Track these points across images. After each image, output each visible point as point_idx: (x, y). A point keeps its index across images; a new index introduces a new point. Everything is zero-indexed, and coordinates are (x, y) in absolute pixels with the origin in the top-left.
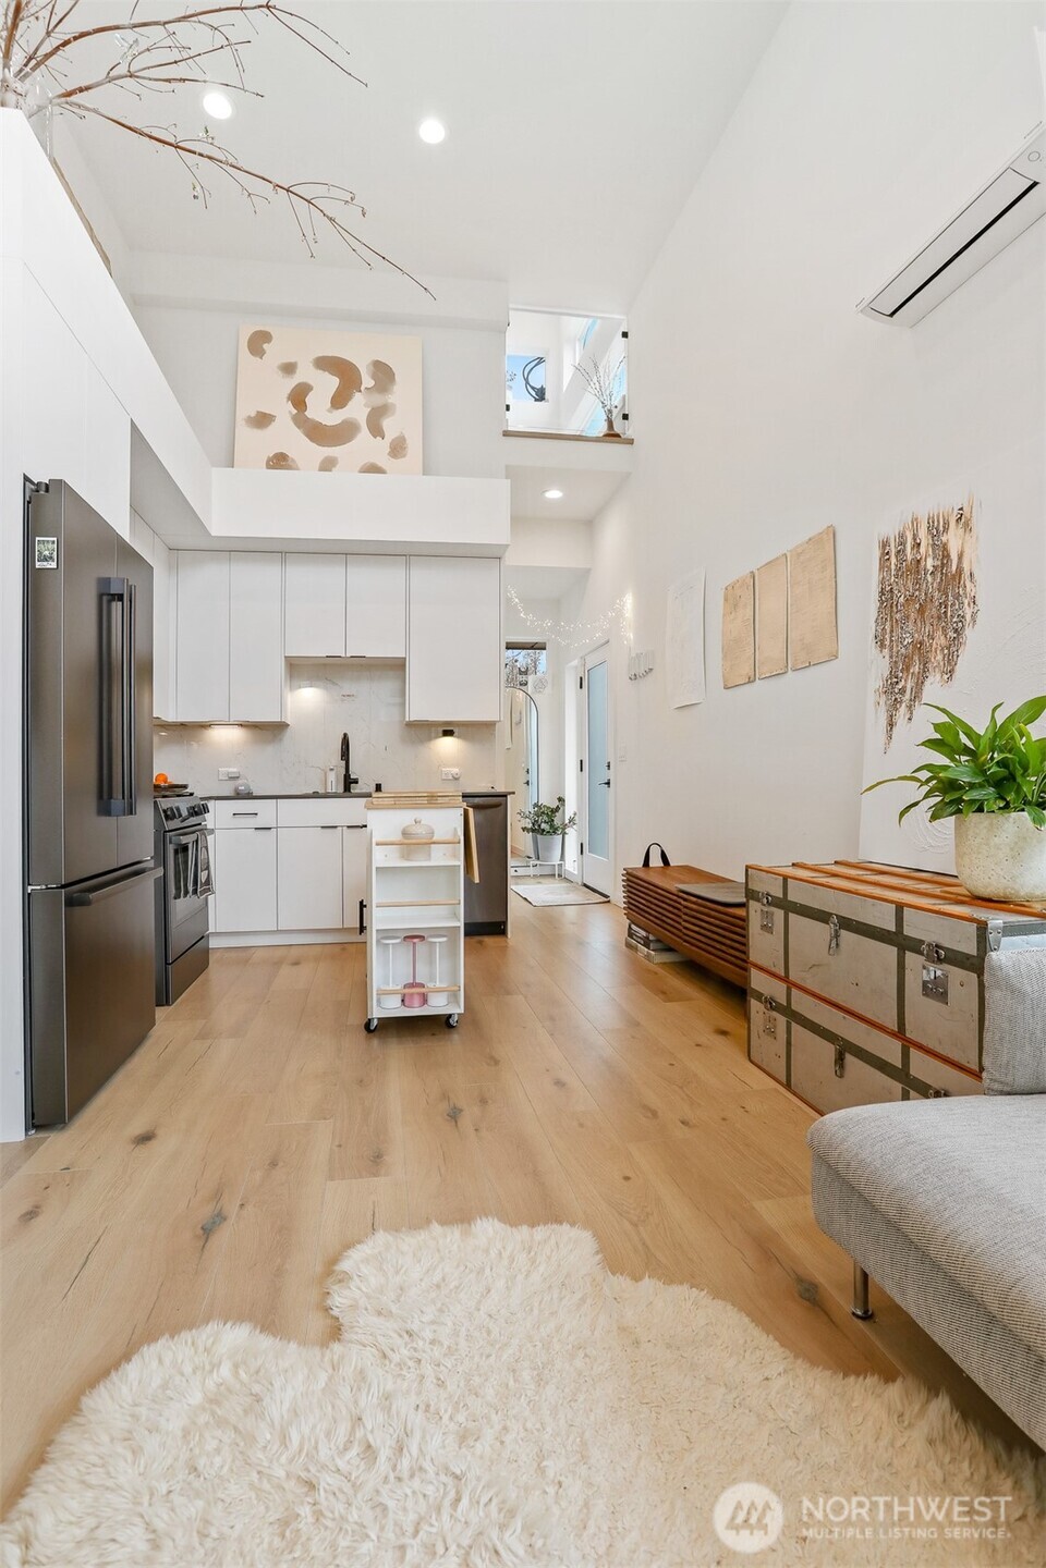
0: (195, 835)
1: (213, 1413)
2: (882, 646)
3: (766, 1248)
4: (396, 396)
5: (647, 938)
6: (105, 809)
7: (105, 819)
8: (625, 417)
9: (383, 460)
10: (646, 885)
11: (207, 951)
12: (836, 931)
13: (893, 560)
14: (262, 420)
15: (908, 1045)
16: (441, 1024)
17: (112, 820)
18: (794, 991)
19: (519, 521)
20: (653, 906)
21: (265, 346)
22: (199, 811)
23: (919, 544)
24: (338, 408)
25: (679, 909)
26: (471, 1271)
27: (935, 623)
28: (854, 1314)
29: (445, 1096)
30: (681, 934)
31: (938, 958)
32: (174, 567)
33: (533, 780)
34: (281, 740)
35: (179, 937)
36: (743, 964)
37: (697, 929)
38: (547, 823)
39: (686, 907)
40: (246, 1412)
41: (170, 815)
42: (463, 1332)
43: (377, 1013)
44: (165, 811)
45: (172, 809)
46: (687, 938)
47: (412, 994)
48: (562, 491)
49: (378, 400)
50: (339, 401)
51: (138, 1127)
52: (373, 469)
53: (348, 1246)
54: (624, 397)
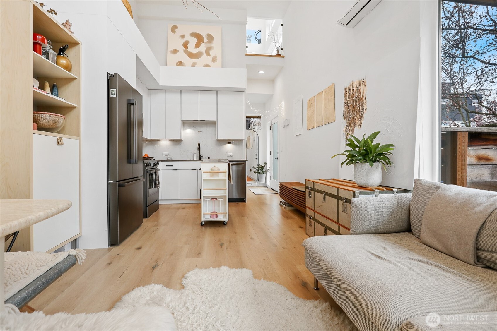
0: (155, 171)
1: (152, 301)
2: (345, 118)
3: (296, 275)
4: (214, 44)
5: (285, 203)
6: (129, 162)
7: (129, 165)
8: (282, 49)
9: (210, 63)
10: (284, 187)
11: (159, 205)
12: (325, 196)
13: (348, 94)
14: (175, 52)
15: (340, 225)
16: (221, 224)
17: (131, 165)
18: (316, 214)
19: (250, 80)
20: (286, 193)
21: (176, 30)
22: (156, 164)
23: (354, 89)
24: (197, 48)
25: (292, 194)
26: (219, 277)
27: (357, 112)
28: (314, 289)
29: (220, 241)
30: (293, 201)
31: (345, 201)
32: (149, 94)
33: (258, 158)
34: (180, 144)
35: (150, 199)
36: (305, 207)
37: (297, 199)
38: (261, 170)
39: (294, 193)
40: (159, 301)
41: (148, 165)
42: (214, 289)
43: (204, 220)
44: (146, 164)
45: (148, 163)
46: (294, 202)
47: (213, 214)
48: (263, 71)
49: (209, 45)
50: (197, 45)
51: (137, 246)
52: (207, 66)
53: (188, 271)
54: (282, 43)
